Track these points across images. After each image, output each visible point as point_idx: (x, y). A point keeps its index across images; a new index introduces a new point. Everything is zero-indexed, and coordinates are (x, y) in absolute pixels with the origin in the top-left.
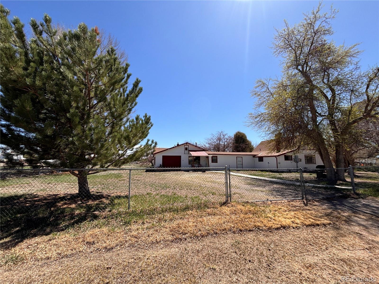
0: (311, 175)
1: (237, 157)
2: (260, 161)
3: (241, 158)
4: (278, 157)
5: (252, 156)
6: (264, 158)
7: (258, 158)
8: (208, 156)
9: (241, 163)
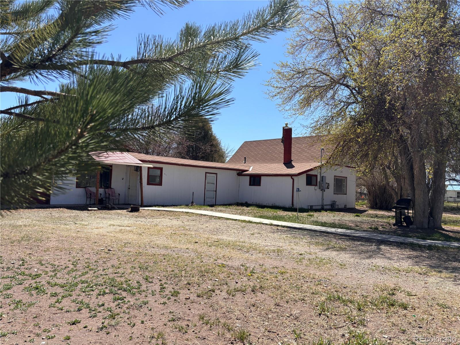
0: (357, 216)
1: (206, 173)
2: (252, 183)
3: (215, 175)
4: (295, 178)
5: (235, 173)
6: (262, 178)
7: (248, 178)
8: (141, 167)
9: (213, 187)
